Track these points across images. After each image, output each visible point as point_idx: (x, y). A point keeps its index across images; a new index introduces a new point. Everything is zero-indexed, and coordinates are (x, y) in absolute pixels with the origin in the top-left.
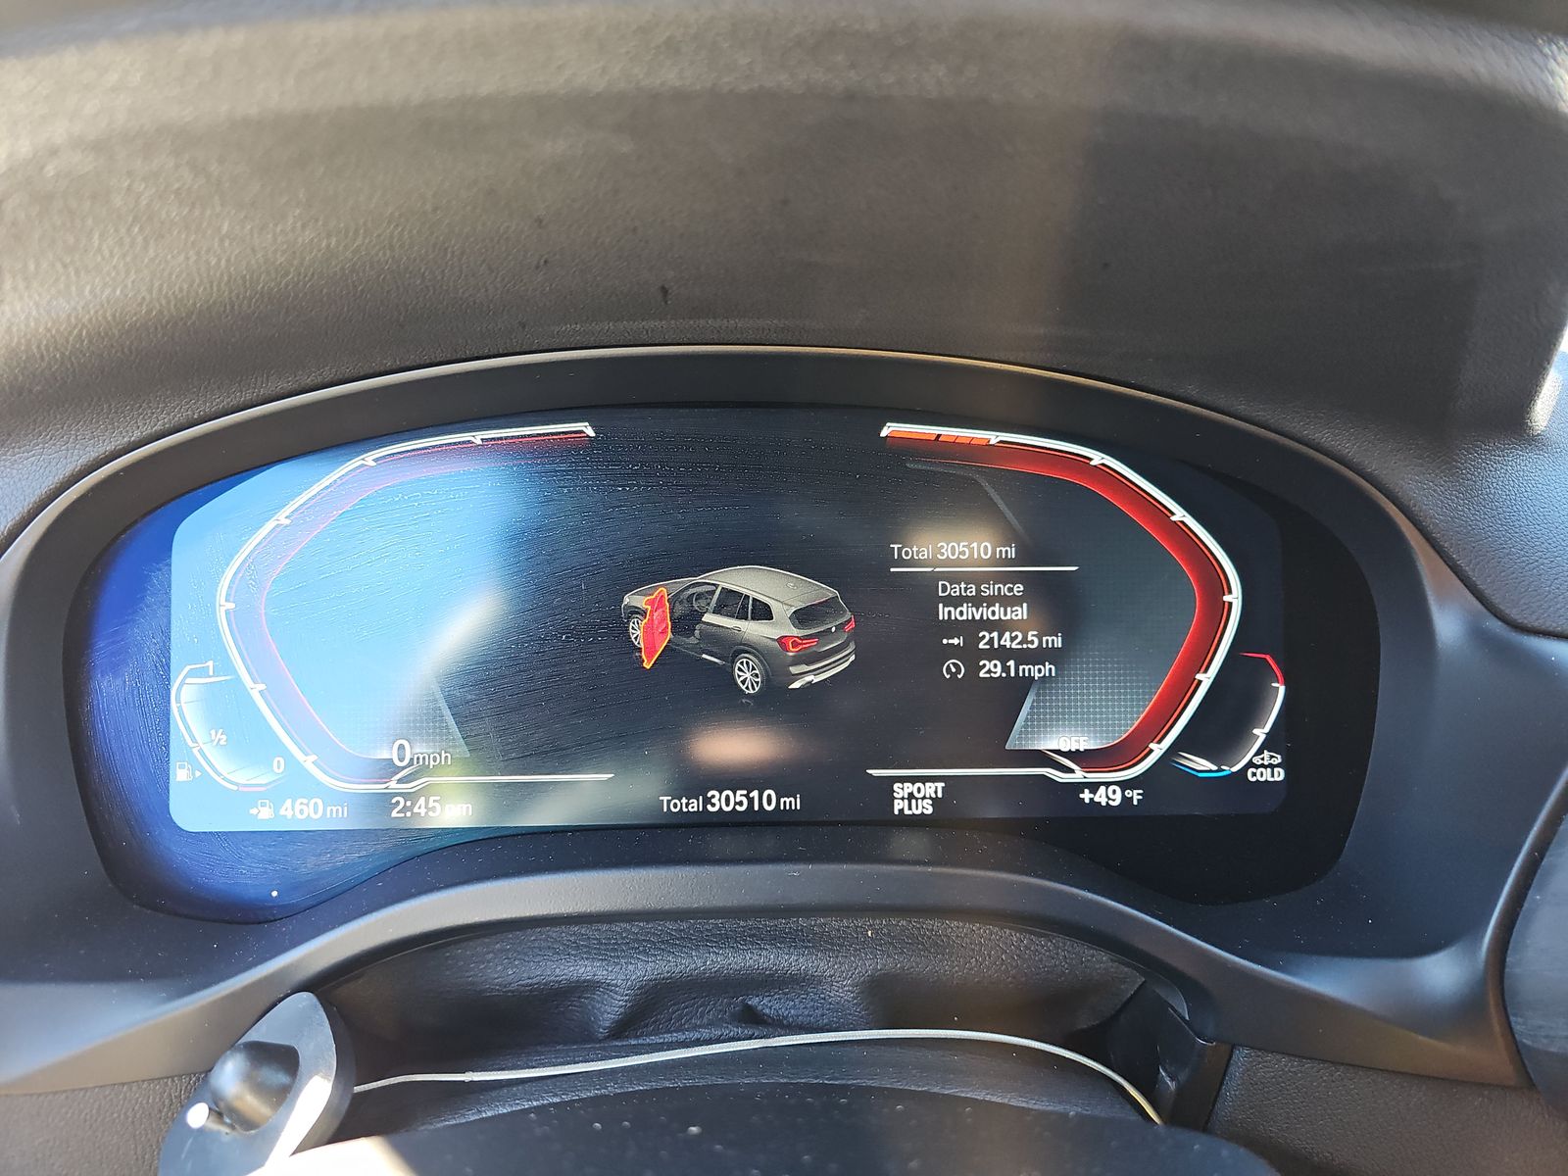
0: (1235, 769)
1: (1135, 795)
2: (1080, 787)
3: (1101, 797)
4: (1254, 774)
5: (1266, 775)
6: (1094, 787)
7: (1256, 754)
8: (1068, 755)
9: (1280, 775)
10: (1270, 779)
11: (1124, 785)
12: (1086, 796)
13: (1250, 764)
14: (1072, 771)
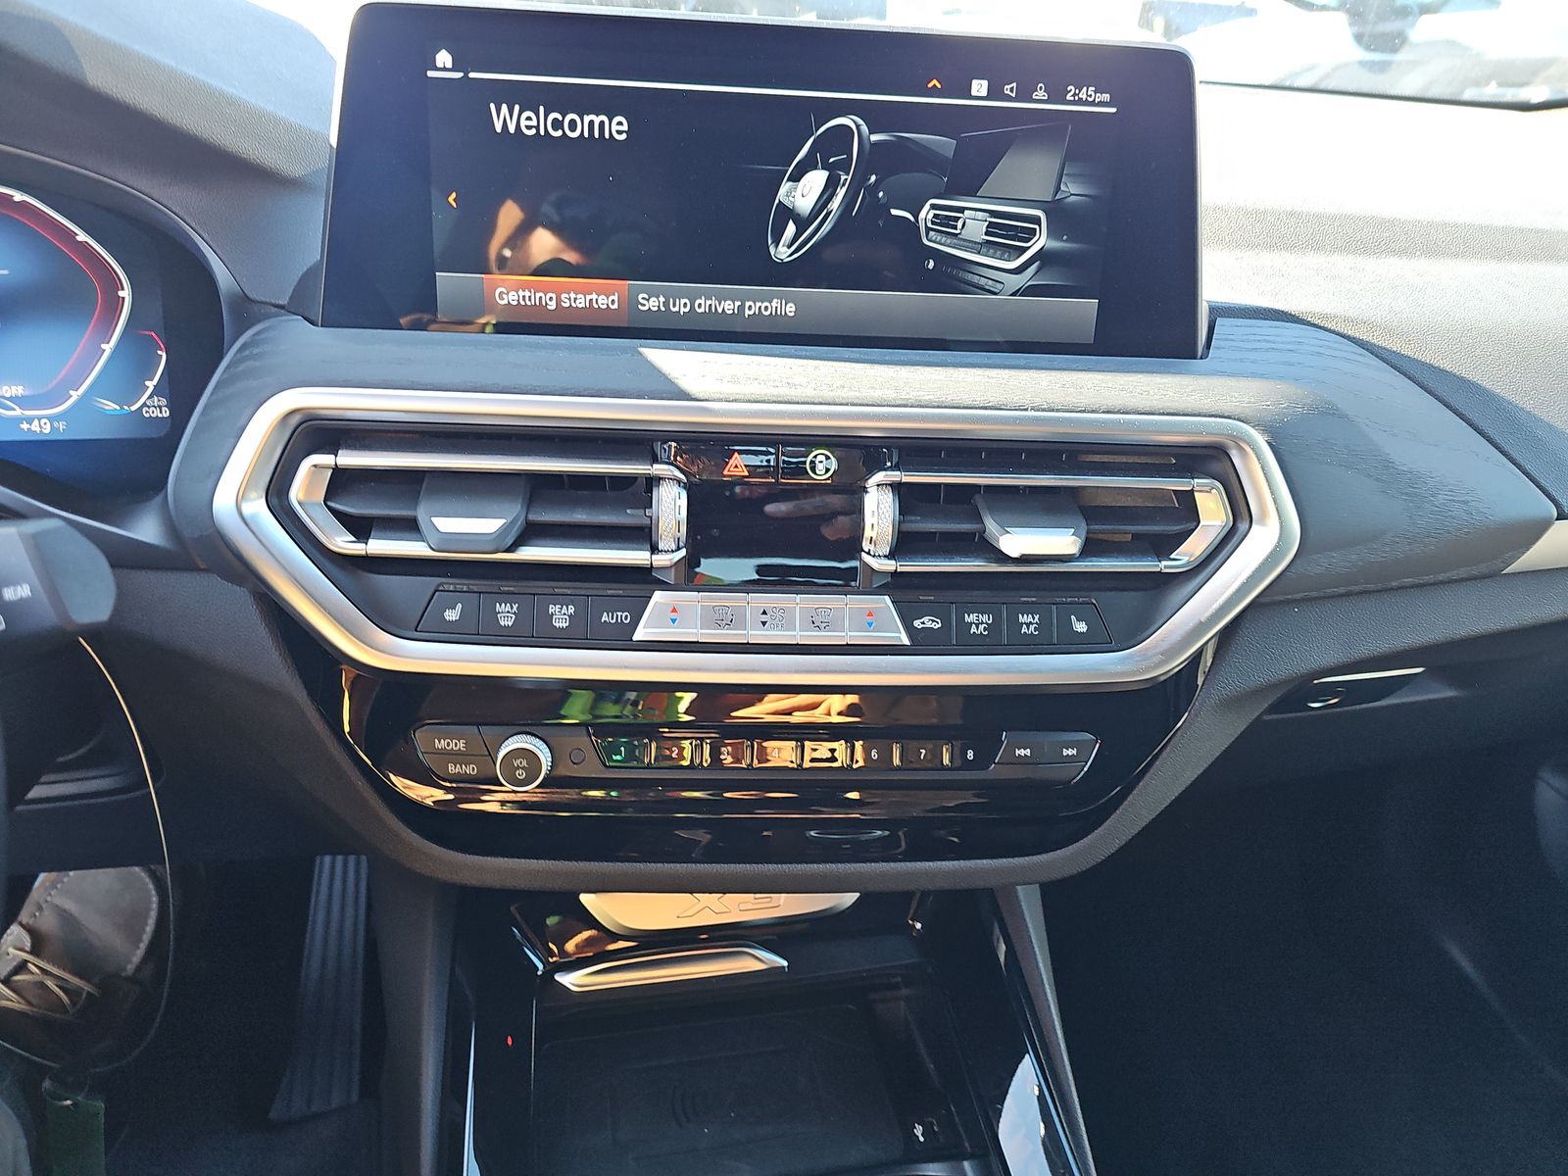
0: (133, 408)
1: (62, 426)
2: (21, 419)
3: (35, 427)
4: (147, 412)
5: (157, 413)
6: (30, 420)
7: (148, 398)
8: (10, 399)
9: (166, 413)
10: (160, 415)
11: (51, 418)
12: (25, 426)
13: (144, 405)
14: (14, 410)
